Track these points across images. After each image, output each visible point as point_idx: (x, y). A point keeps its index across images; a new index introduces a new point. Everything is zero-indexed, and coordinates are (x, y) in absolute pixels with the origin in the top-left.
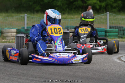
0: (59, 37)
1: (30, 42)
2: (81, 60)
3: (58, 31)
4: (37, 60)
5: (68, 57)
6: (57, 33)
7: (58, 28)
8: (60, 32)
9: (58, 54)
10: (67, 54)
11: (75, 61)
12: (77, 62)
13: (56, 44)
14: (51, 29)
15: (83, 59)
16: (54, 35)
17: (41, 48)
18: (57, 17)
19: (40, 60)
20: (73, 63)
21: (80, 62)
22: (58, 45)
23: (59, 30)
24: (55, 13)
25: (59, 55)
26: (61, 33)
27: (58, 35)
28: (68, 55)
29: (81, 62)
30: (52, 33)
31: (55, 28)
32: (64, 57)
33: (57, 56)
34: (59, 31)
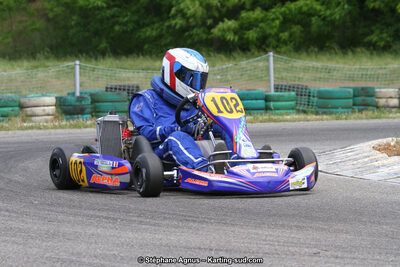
2: (306, 181)
3: (232, 105)
4: (198, 182)
5: (276, 175)
6: (232, 112)
7: (232, 98)
8: (238, 108)
12: (298, 187)
13: (237, 140)
14: (213, 100)
15: (309, 179)
16: (225, 115)
17: (185, 152)
19: (205, 184)
21: (303, 186)
22: (242, 143)
23: (234, 102)
26: (241, 112)
27: (235, 116)
28: (277, 170)
29: (306, 185)
30: (220, 111)
31: (222, 98)
32: (268, 174)
33: (248, 171)
34: (235, 106)
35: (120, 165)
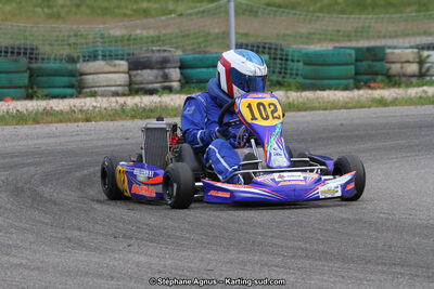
0: (274, 127)
1: (186, 146)
2: (339, 189)
3: (269, 111)
4: (220, 194)
5: (304, 183)
6: (267, 118)
7: (270, 104)
8: (276, 115)
9: (276, 176)
10: (299, 173)
11: (323, 192)
12: (330, 196)
13: (268, 149)
14: (249, 106)
15: (344, 187)
16: (260, 122)
17: (222, 160)
18: (258, 70)
19: (228, 195)
20: (318, 199)
21: (337, 195)
22: (273, 151)
23: (272, 108)
24: (251, 60)
25: (280, 177)
26: (279, 118)
27: (271, 123)
28: (305, 178)
29: (339, 194)
30: (254, 118)
31: (259, 105)
32: (294, 183)
33: (273, 180)
34: (273, 112)
35: (156, 175)
